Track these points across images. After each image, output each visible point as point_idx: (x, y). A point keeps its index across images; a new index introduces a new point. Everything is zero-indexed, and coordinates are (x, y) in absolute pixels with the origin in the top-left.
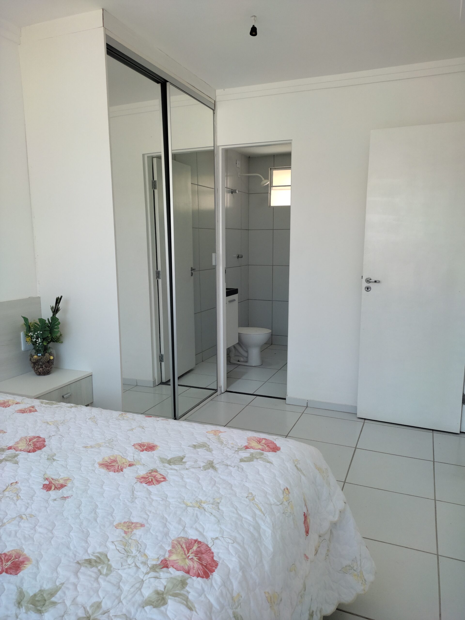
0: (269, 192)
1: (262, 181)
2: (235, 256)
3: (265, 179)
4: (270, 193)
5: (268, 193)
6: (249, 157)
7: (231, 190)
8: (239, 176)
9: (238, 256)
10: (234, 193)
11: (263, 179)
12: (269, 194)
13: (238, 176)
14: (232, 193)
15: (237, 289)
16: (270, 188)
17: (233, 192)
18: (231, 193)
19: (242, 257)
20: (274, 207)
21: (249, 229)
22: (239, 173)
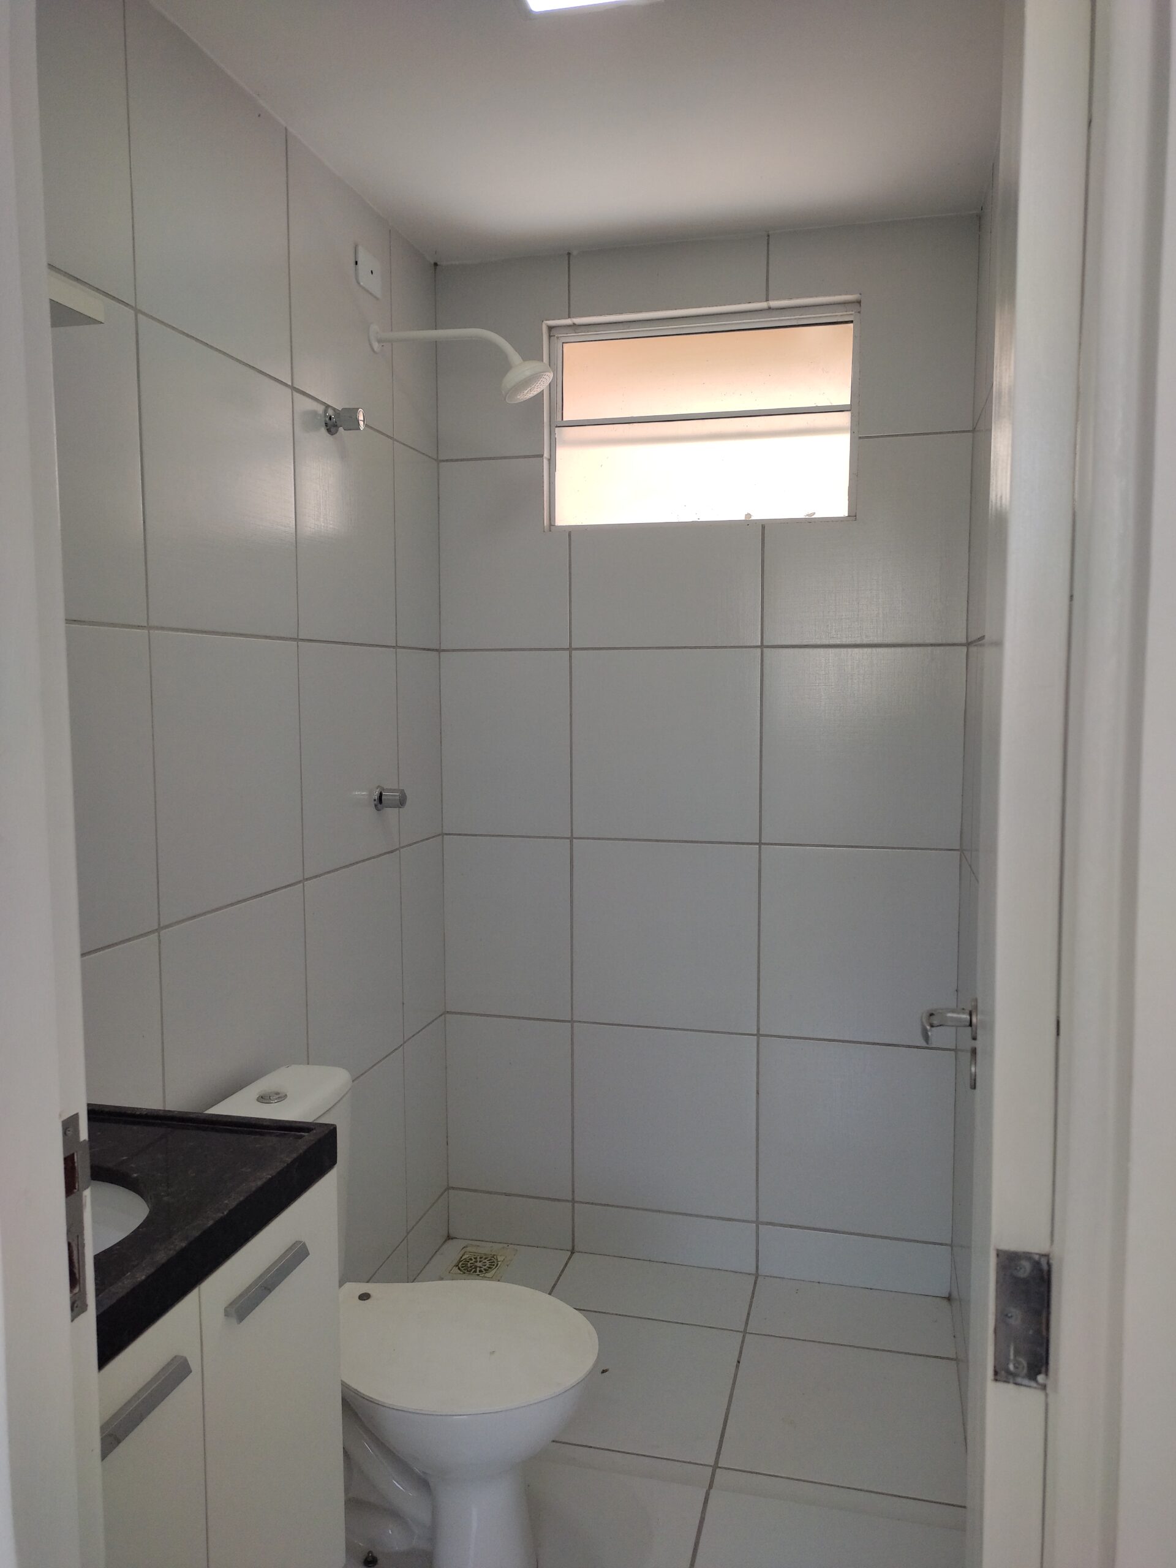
0: (546, 455)
1: (506, 367)
2: (364, 794)
3: (526, 358)
4: (549, 460)
5: (542, 456)
6: (436, 264)
7: (320, 409)
8: (376, 346)
9: (381, 795)
10: (341, 429)
11: (514, 357)
12: (546, 462)
13: (371, 345)
14: (331, 426)
15: (330, 1133)
16: (551, 433)
17: (336, 426)
18: (323, 430)
19: (402, 802)
20: (571, 533)
21: (443, 647)
22: (374, 328)
